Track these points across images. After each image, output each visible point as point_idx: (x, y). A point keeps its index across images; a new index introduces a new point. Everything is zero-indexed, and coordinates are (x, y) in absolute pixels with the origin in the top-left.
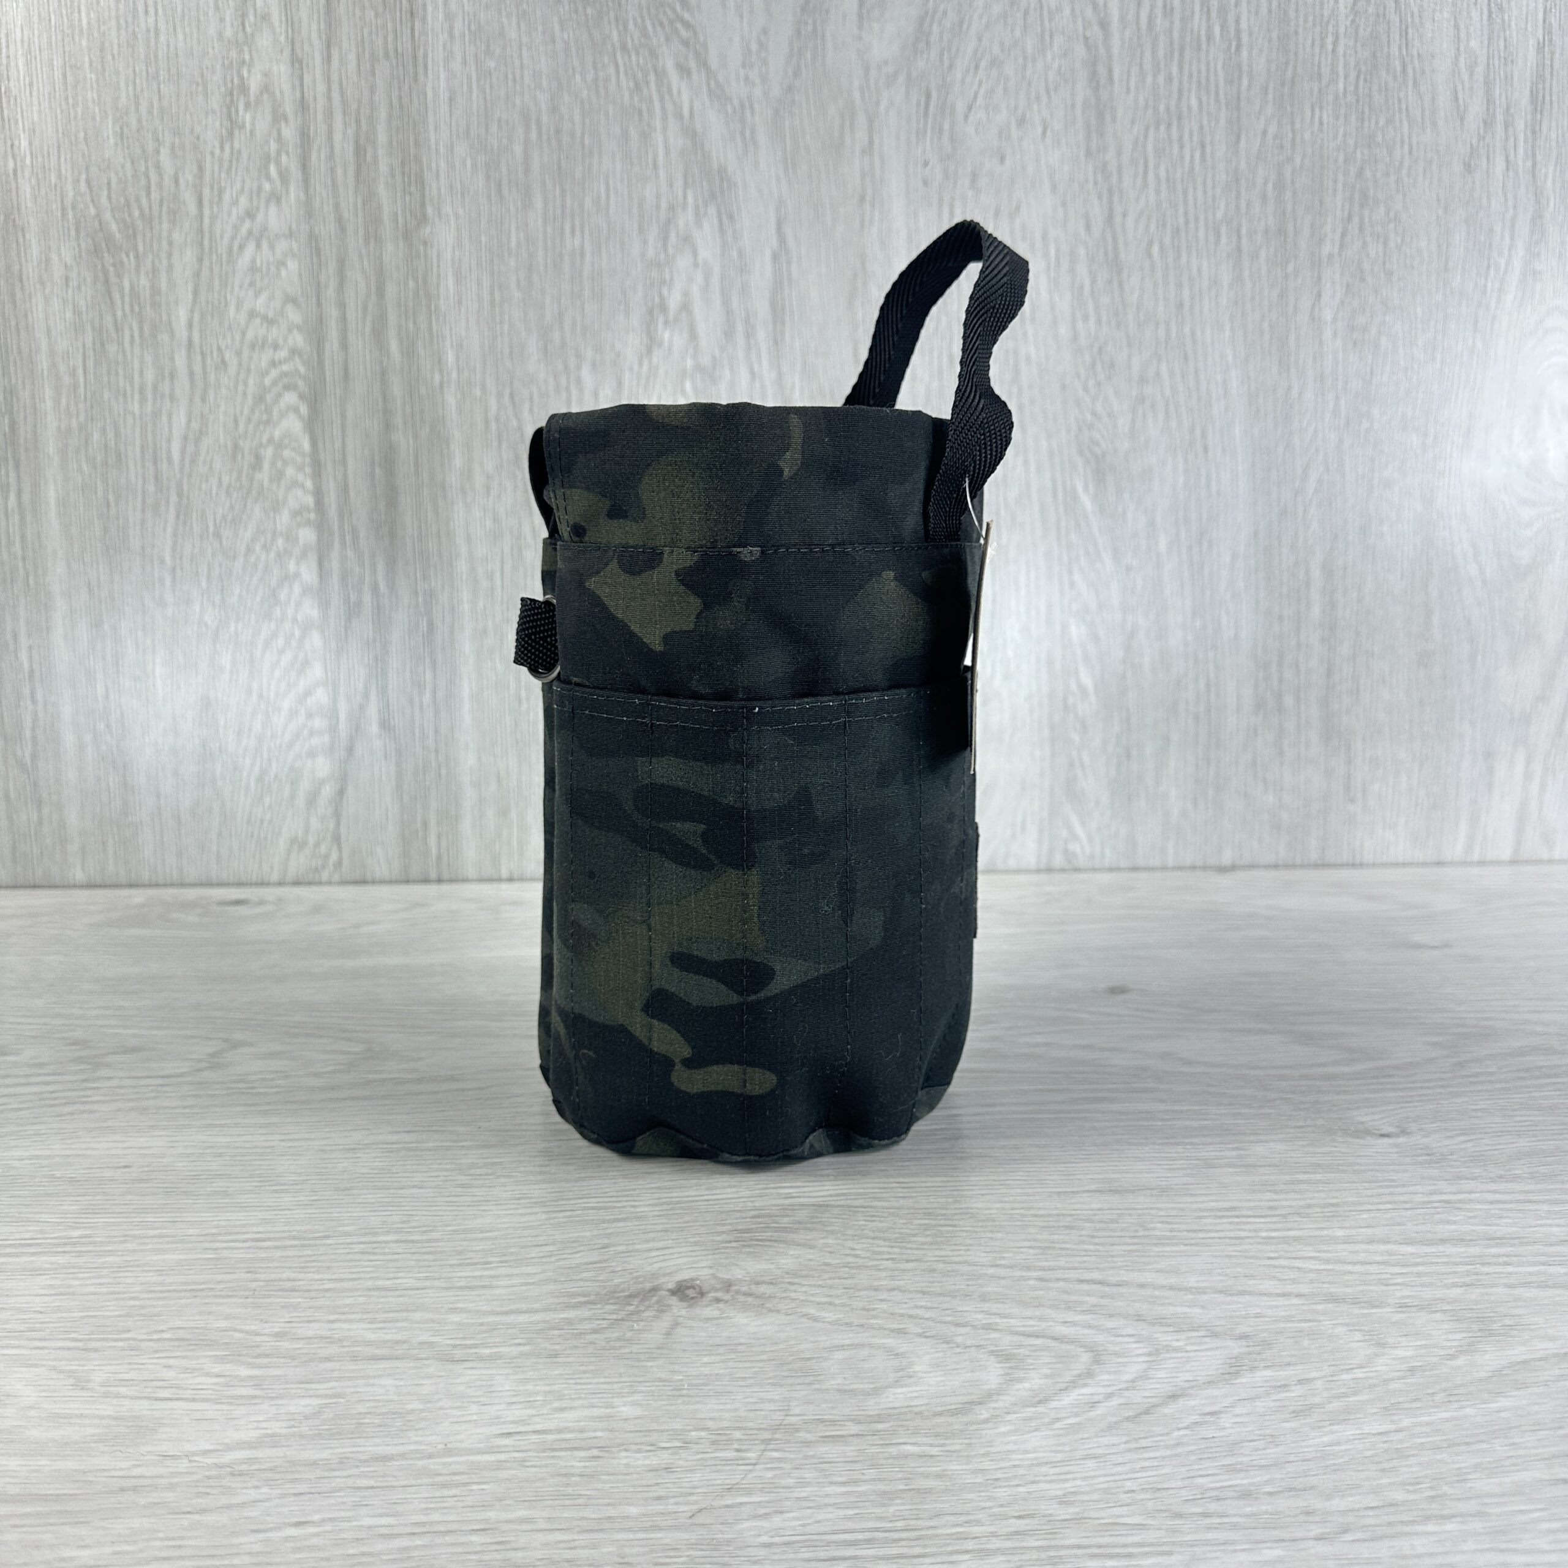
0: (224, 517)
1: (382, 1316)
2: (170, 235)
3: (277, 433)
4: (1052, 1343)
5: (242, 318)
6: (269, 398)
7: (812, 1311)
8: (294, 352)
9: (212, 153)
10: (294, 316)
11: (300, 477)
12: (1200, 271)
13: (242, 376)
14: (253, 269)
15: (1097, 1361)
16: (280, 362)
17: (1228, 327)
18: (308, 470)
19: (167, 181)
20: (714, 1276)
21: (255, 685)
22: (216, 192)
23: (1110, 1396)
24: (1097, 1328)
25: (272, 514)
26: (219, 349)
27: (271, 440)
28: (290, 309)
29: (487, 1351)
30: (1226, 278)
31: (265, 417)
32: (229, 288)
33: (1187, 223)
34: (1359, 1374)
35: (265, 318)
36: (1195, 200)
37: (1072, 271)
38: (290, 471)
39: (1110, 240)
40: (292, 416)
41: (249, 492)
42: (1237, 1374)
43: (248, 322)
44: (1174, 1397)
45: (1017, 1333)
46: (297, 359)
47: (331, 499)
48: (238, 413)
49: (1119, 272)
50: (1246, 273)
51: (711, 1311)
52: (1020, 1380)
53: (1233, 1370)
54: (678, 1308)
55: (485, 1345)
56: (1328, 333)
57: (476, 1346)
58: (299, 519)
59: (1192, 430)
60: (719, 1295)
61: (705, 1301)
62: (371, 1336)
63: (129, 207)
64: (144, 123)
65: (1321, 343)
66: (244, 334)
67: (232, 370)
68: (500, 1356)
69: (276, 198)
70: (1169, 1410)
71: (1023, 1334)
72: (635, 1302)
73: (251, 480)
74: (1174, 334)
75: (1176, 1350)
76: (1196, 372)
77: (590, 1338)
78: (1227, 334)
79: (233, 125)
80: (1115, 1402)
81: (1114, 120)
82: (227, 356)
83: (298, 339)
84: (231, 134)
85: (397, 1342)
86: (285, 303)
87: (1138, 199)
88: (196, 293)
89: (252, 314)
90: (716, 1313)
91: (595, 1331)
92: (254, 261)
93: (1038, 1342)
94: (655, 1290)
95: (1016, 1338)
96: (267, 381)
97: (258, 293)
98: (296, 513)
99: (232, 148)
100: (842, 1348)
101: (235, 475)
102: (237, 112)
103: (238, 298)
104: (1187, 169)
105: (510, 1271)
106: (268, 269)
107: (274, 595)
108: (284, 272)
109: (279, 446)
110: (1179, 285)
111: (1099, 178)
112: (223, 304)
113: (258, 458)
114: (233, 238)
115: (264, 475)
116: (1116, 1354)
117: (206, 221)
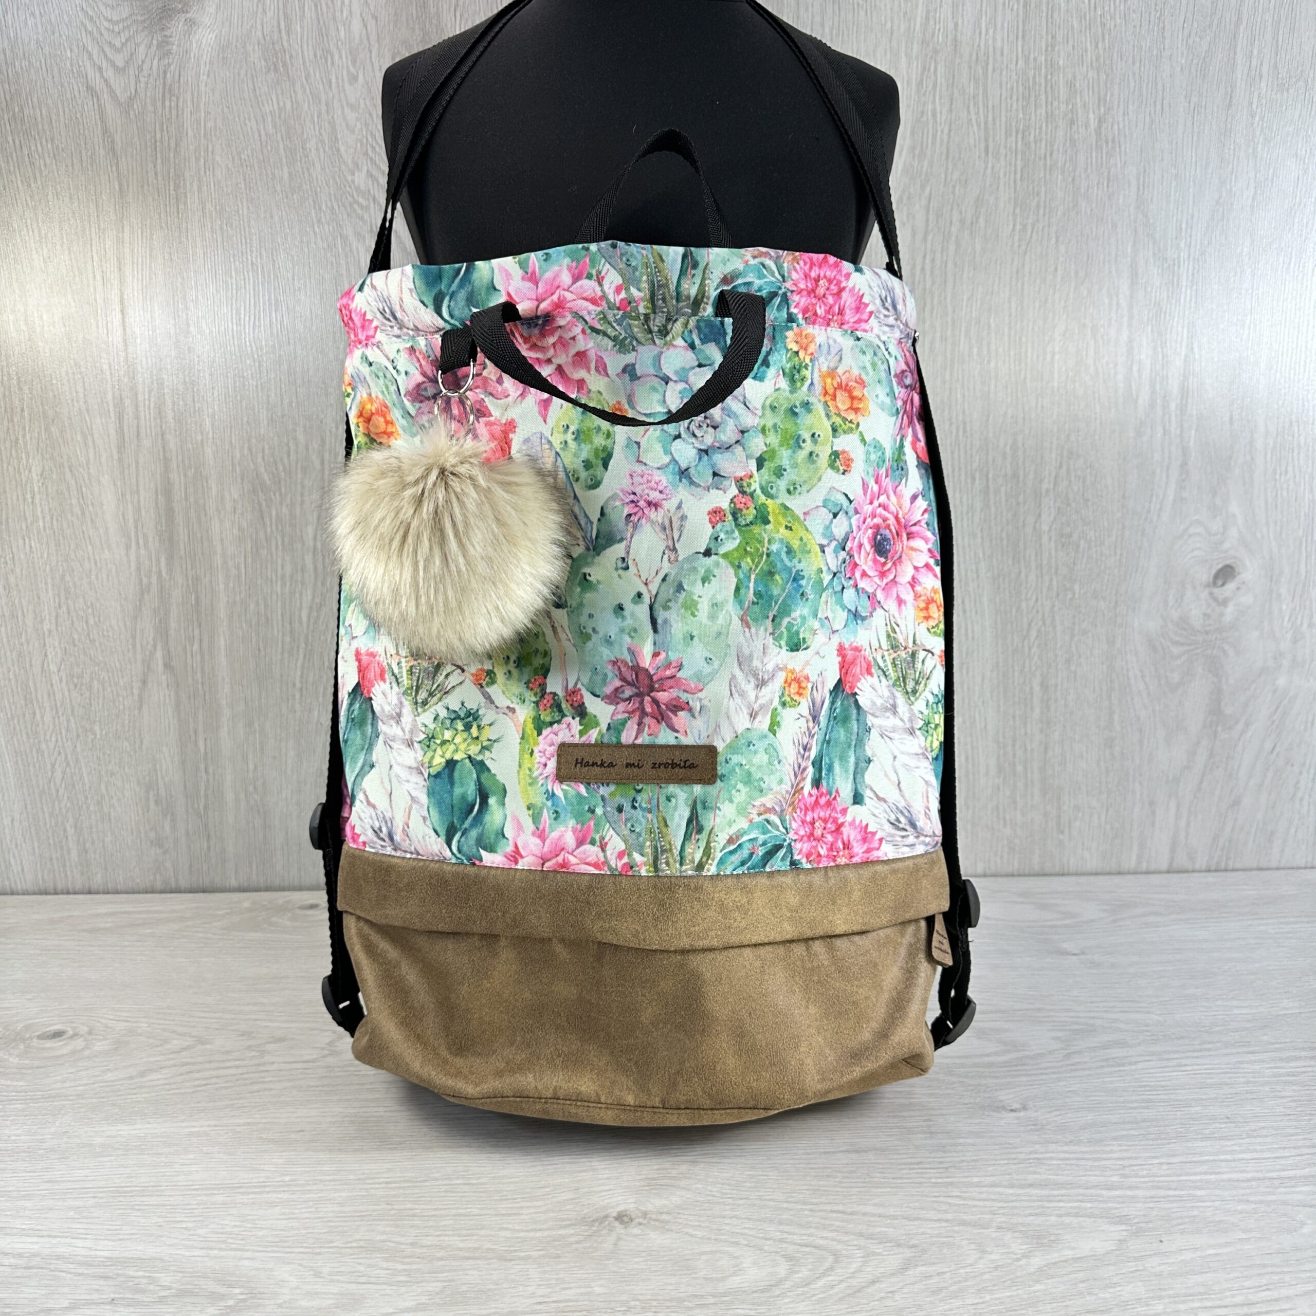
1: (464, 1232)
4: (814, 1250)
7: (690, 1231)
15: (836, 1261)
20: (637, 1209)
23: (841, 1281)
24: (839, 1241)
29: (522, 1254)
34: (969, 1269)
42: (907, 1269)
44: (873, 1282)
45: (795, 1244)
51: (636, 1231)
52: (796, 1272)
53: (906, 1267)
54: (619, 1228)
55: (521, 1251)
57: (515, 1251)
60: (641, 1220)
61: (634, 1224)
62: (461, 1245)
68: (530, 1257)
70: (870, 1290)
71: (800, 1245)
72: (597, 1224)
75: (879, 1254)
77: (575, 1246)
80: (843, 1285)
85: (475, 1249)
90: (639, 1232)
91: (577, 1242)
93: (807, 1249)
94: (606, 1217)
95: (796, 1247)
100: (705, 1253)
105: (528, 1204)
116: (847, 1257)
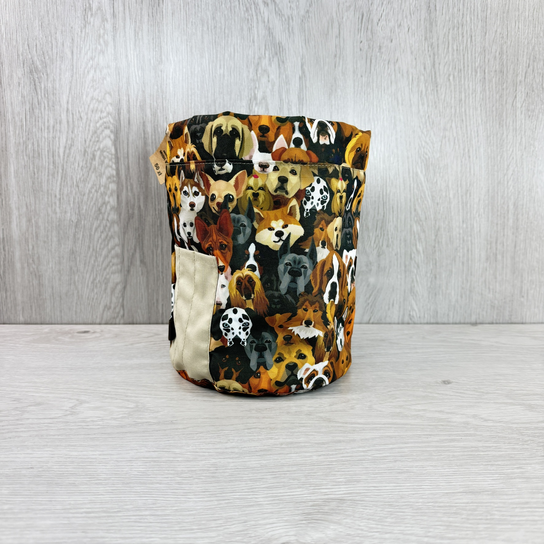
0: (80, 179)
2: (60, 66)
3: (101, 146)
5: (89, 99)
6: (99, 132)
8: (108, 113)
9: (78, 34)
10: (108, 99)
11: (110, 163)
12: (469, 86)
13: (88, 123)
14: (93, 80)
16: (103, 118)
17: (479, 109)
18: (114, 161)
19: (59, 45)
21: (91, 245)
22: (79, 50)
25: (99, 178)
26: (79, 112)
27: (99, 149)
28: (108, 97)
30: (479, 90)
31: (97, 139)
32: (83, 88)
33: (464, 67)
35: (98, 100)
36: (468, 58)
37: (418, 85)
38: (106, 161)
39: (433, 73)
40: (108, 139)
41: (90, 169)
43: (91, 101)
46: (110, 116)
47: (123, 172)
48: (86, 138)
49: (437, 86)
50: (487, 88)
56: (518, 112)
58: (109, 180)
59: (464, 150)
63: (44, 54)
64: (51, 21)
65: (516, 116)
66: (89, 106)
67: (84, 121)
69: (102, 52)
73: (91, 164)
74: (458, 111)
76: (466, 126)
78: (479, 111)
79: (86, 23)
81: (436, 26)
82: (82, 115)
83: (110, 109)
84: (85, 26)
86: (105, 94)
87: (445, 58)
88: (70, 89)
89: (92, 99)
92: (93, 77)
96: (98, 125)
97: (95, 90)
98: (109, 178)
99: (85, 32)
101: (84, 162)
102: (88, 18)
103: (87, 92)
104: (465, 45)
106: (99, 80)
107: (99, 210)
108: (105, 82)
109: (102, 151)
110: (460, 92)
111: (430, 49)
112: (81, 93)
113: (94, 156)
114: (85, 68)
115: (96, 163)
117: (75, 61)
